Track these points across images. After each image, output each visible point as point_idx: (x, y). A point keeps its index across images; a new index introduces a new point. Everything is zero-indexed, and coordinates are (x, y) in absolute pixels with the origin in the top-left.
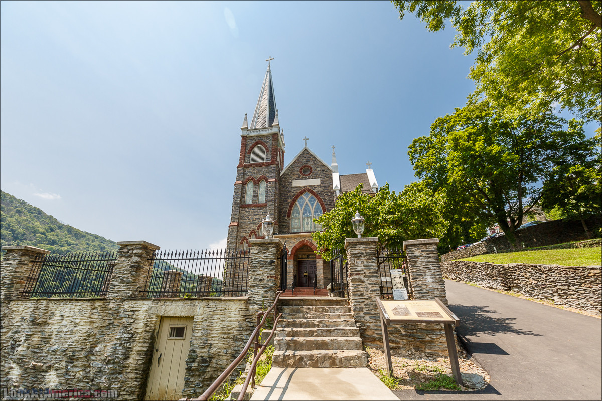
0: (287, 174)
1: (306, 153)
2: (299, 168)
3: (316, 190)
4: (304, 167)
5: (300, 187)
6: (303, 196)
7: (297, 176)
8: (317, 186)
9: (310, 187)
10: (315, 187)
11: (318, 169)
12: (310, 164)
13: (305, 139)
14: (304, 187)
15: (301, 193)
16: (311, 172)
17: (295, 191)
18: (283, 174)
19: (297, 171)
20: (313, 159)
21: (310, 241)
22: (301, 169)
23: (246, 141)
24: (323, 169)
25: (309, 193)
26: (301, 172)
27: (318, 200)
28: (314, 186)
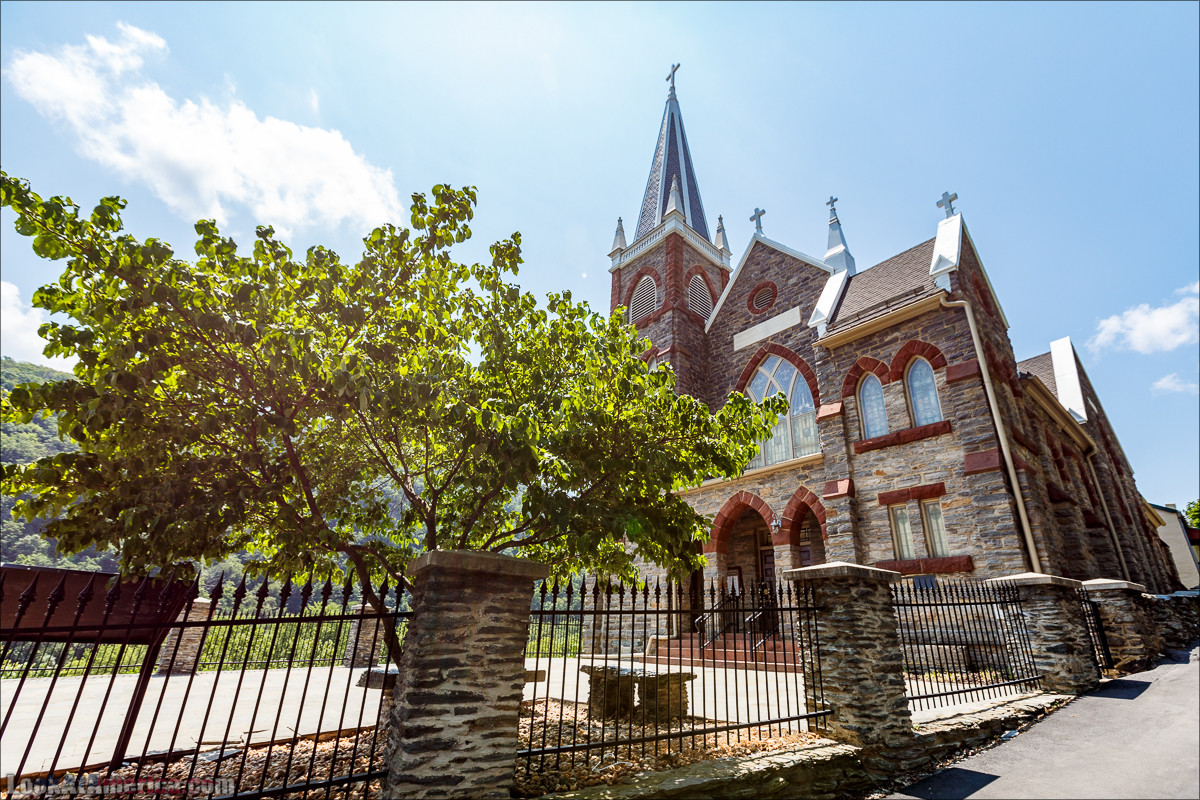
0: (721, 323)
1: (760, 250)
2: (746, 298)
3: (790, 343)
4: (758, 289)
5: (751, 347)
6: (761, 369)
7: (743, 320)
8: (794, 328)
9: (774, 337)
10: (786, 335)
11: (792, 281)
12: (771, 276)
13: (758, 215)
14: (762, 342)
15: (756, 362)
16: (775, 296)
17: (740, 360)
18: (712, 326)
19: (742, 306)
20: (778, 259)
21: (755, 493)
22: (751, 298)
23: (619, 280)
24: (803, 275)
25: (773, 357)
26: (750, 307)
27: (798, 366)
28: (786, 331)
